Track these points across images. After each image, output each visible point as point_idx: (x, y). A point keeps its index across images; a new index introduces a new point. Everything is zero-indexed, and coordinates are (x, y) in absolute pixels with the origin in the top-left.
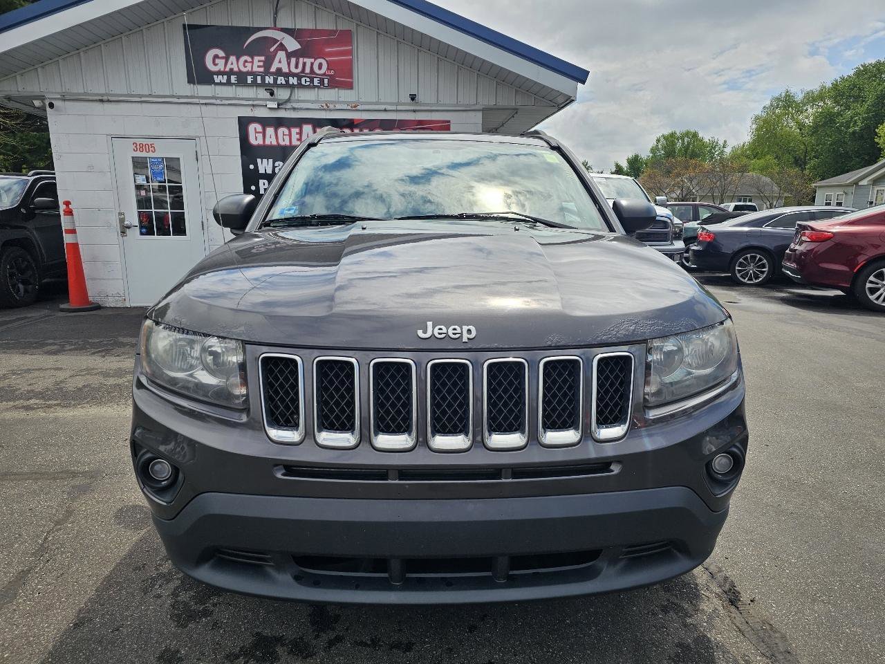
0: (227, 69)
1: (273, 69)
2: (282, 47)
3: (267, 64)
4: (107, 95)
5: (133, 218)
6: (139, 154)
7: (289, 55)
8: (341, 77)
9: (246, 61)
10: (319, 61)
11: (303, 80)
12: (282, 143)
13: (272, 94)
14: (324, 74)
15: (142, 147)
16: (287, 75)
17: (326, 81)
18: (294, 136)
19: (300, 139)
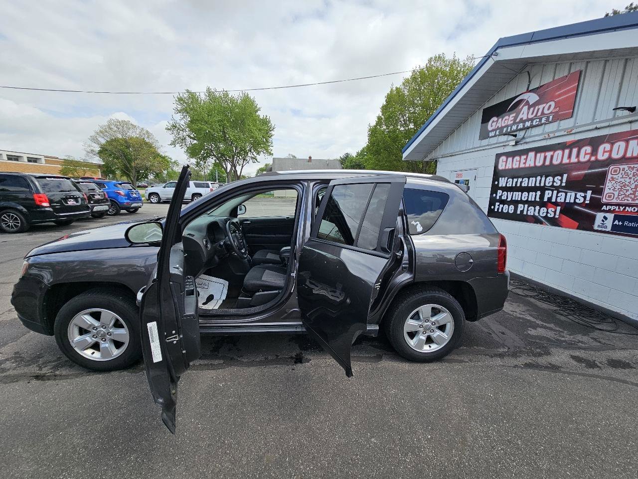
0: (496, 127)
2: (527, 103)
4: (453, 152)
6: (458, 179)
7: (530, 107)
9: (506, 119)
10: (550, 103)
11: (535, 121)
12: (515, 167)
13: (516, 136)
14: (551, 113)
15: (458, 176)
16: (525, 122)
17: (551, 118)
18: (523, 161)
19: (525, 163)
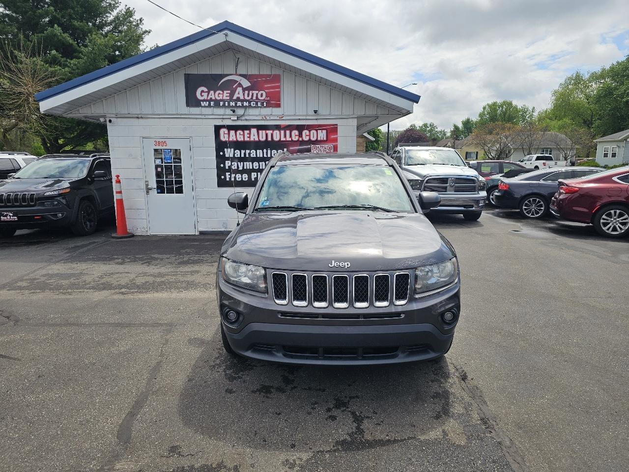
0: (209, 98)
1: (235, 98)
2: (240, 85)
3: (232, 95)
4: (140, 114)
5: (153, 184)
6: (157, 147)
7: (244, 90)
8: (274, 101)
9: (219, 94)
10: (261, 92)
11: (252, 103)
12: (239, 139)
13: (234, 111)
14: (264, 100)
15: (159, 143)
16: (242, 101)
17: (265, 104)
18: (246, 135)
19: (249, 137)
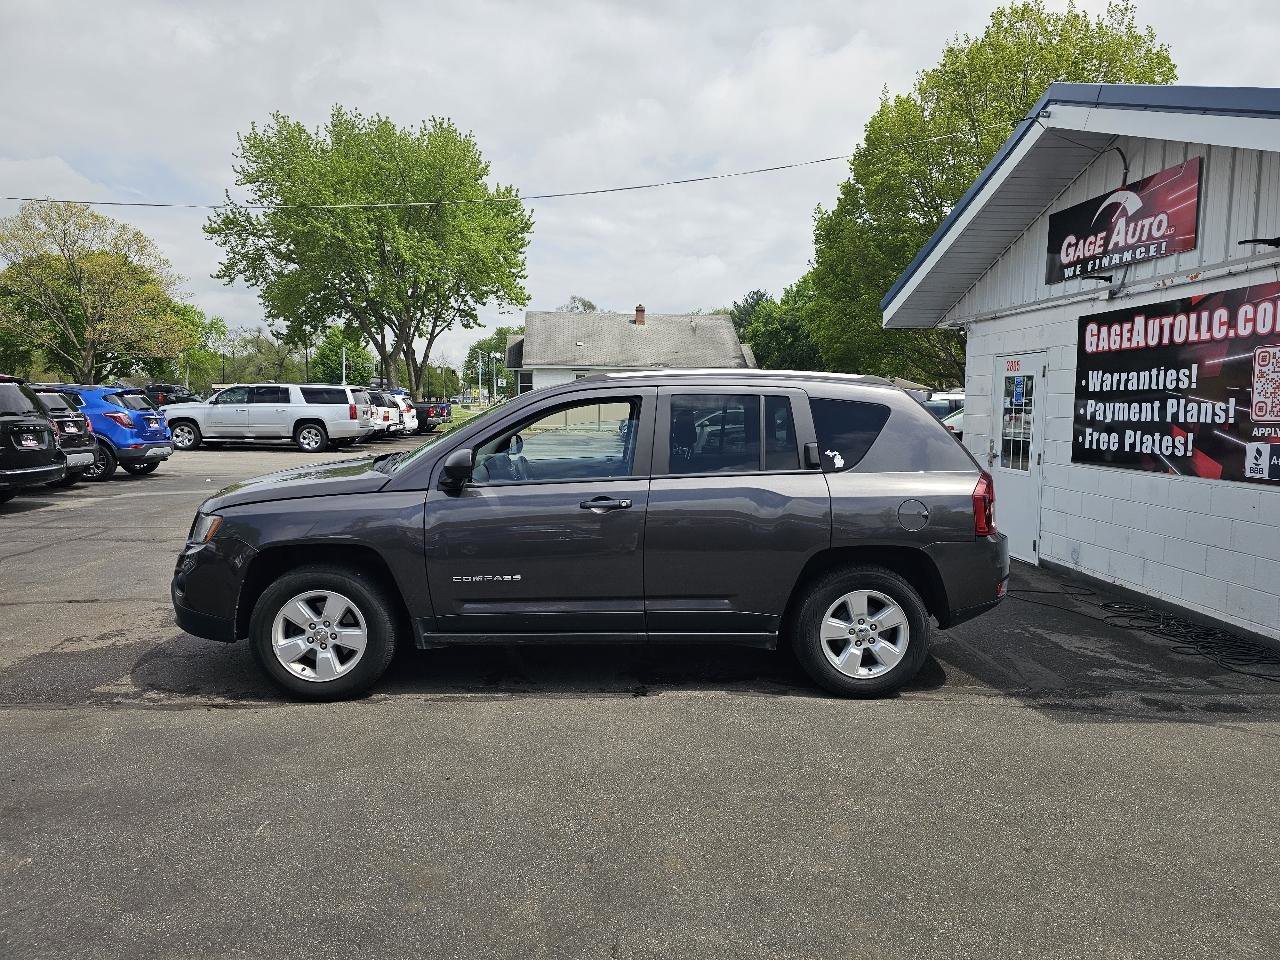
1: (1110, 247)
3: (1106, 244)
4: (999, 310)
5: (998, 448)
6: (1011, 374)
13: (1110, 279)
14: (1163, 237)
15: (1014, 365)
18: (1126, 335)
19: (1130, 340)
